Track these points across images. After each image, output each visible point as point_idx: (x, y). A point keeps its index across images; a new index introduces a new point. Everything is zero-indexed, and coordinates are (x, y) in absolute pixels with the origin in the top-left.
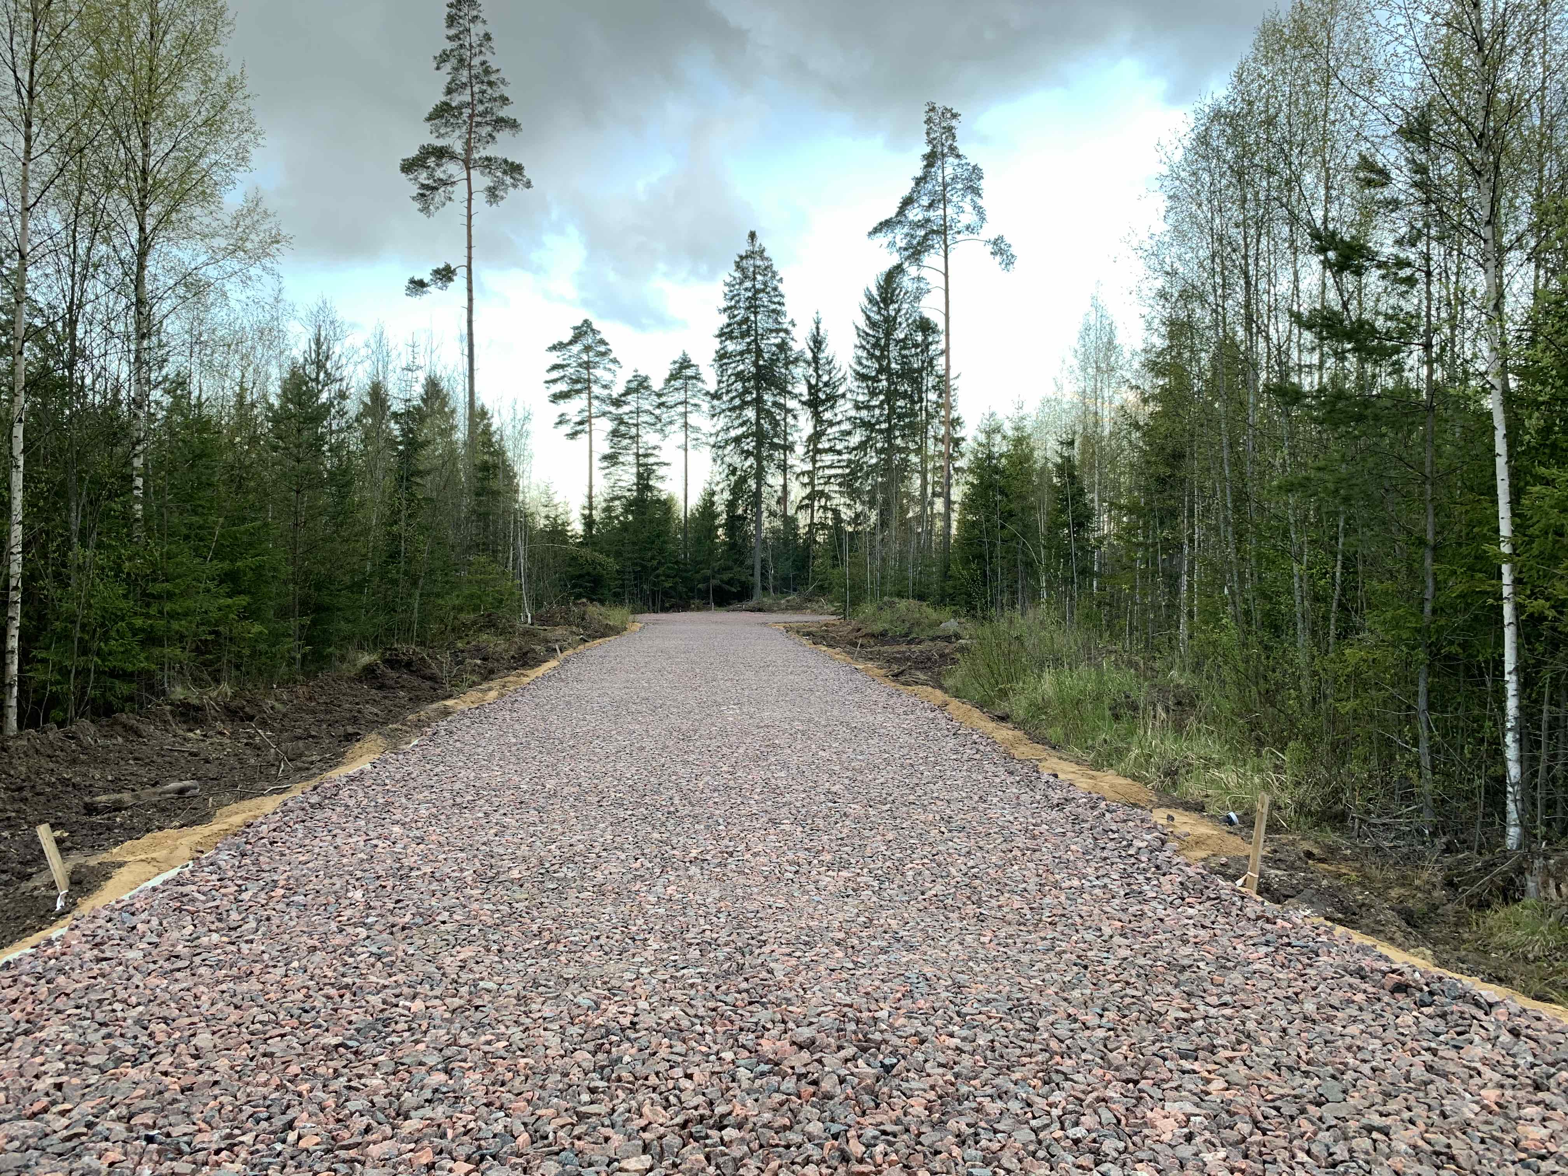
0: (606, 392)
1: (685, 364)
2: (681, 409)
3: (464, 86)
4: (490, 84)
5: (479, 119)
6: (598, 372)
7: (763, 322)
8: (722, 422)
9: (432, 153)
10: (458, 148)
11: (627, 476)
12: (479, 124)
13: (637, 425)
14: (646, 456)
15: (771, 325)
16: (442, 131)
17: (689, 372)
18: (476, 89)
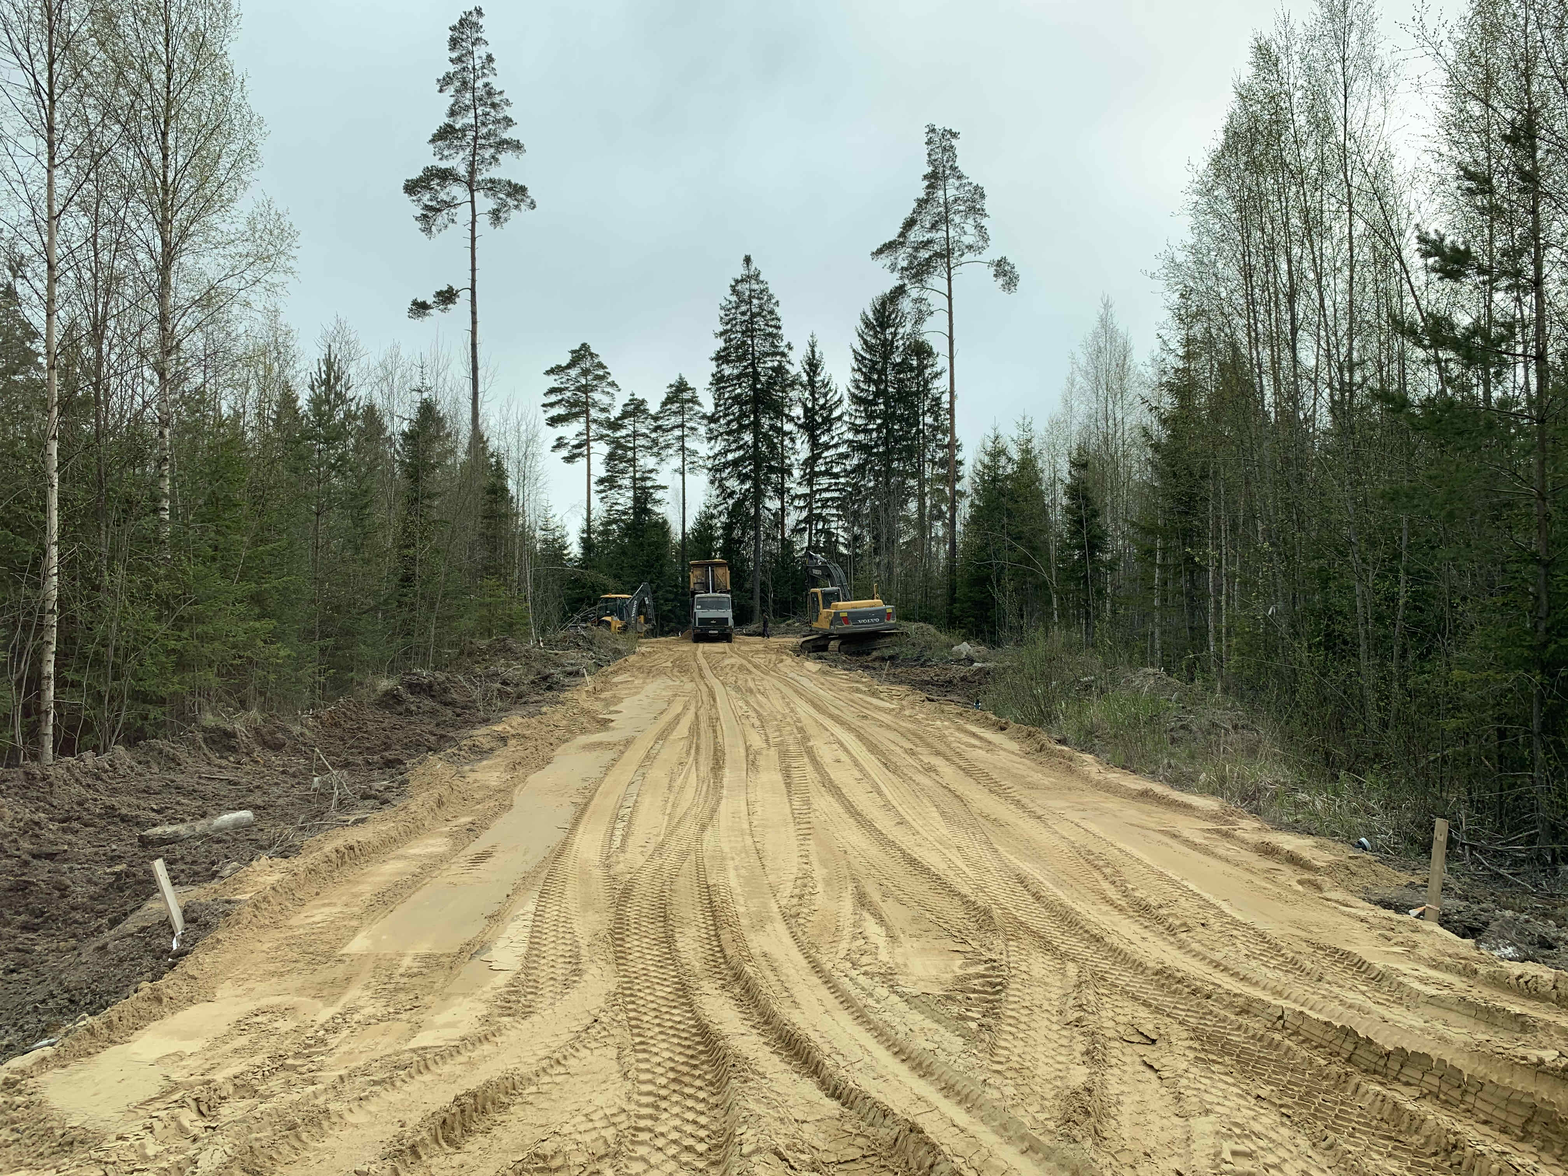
0: (603, 416)
1: (681, 387)
2: (677, 432)
3: (467, 108)
4: (494, 106)
5: (483, 141)
6: (596, 396)
7: (760, 345)
8: (719, 446)
9: (437, 176)
10: (462, 170)
11: (625, 500)
12: (483, 146)
13: (634, 448)
14: (644, 479)
15: (767, 348)
16: (446, 153)
17: (687, 395)
18: (479, 111)
